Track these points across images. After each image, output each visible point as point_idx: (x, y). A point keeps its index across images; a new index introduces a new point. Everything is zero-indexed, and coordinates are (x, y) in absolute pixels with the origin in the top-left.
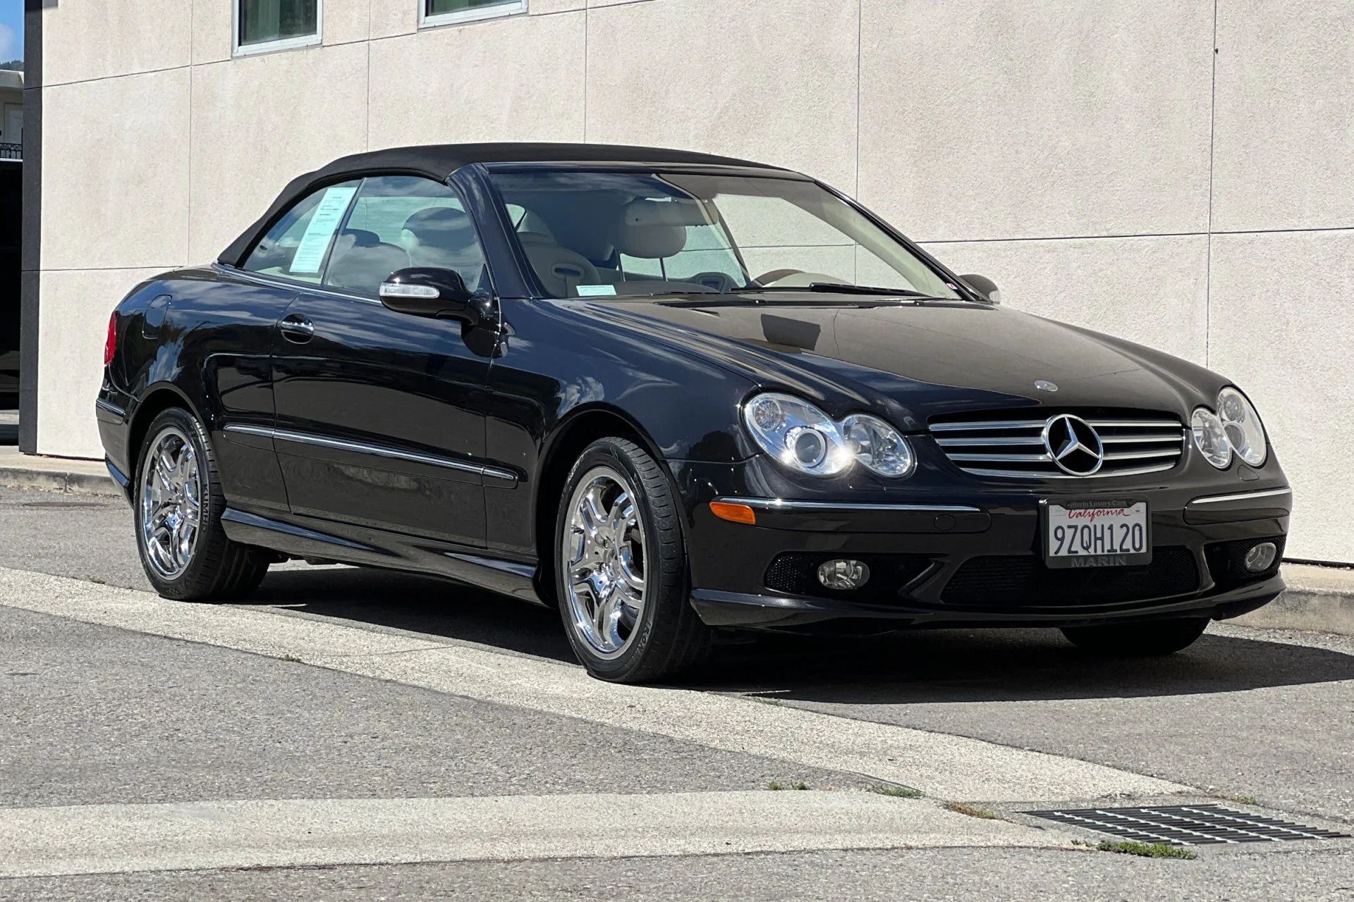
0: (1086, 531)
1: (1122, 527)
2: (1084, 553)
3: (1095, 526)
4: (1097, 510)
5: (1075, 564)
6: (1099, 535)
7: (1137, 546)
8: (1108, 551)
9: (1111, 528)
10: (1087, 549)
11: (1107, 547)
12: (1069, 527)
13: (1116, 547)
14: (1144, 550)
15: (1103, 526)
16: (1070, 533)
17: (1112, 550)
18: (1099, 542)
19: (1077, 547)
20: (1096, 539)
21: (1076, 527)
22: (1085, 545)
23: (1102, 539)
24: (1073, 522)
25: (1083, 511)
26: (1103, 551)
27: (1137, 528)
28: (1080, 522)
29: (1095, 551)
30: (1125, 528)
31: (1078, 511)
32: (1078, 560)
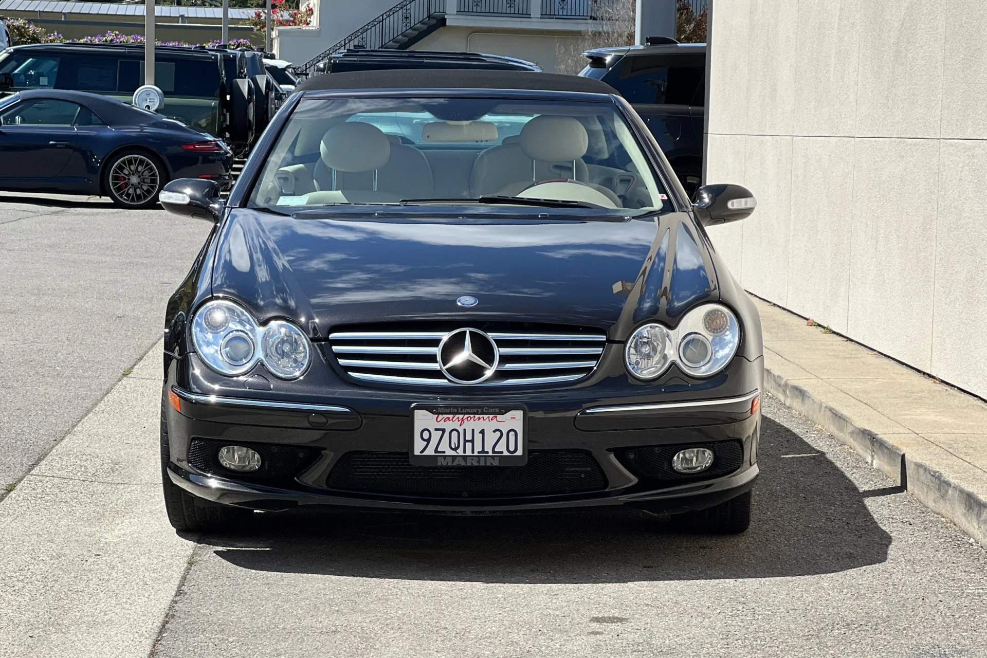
0: (454, 434)
1: (494, 431)
2: (453, 453)
3: (465, 430)
4: (466, 416)
5: (441, 462)
6: (469, 437)
7: (512, 448)
8: (479, 452)
9: (482, 432)
10: (455, 449)
11: (478, 448)
12: (436, 430)
13: (488, 448)
14: (519, 452)
15: (473, 430)
16: (436, 436)
17: (483, 451)
18: (469, 445)
19: (444, 447)
20: (465, 441)
21: (443, 430)
22: (453, 446)
23: (472, 441)
24: (441, 425)
25: (451, 416)
26: (473, 452)
27: (512, 433)
28: (448, 426)
29: (465, 452)
30: (498, 434)
31: (446, 416)
32: (445, 459)
